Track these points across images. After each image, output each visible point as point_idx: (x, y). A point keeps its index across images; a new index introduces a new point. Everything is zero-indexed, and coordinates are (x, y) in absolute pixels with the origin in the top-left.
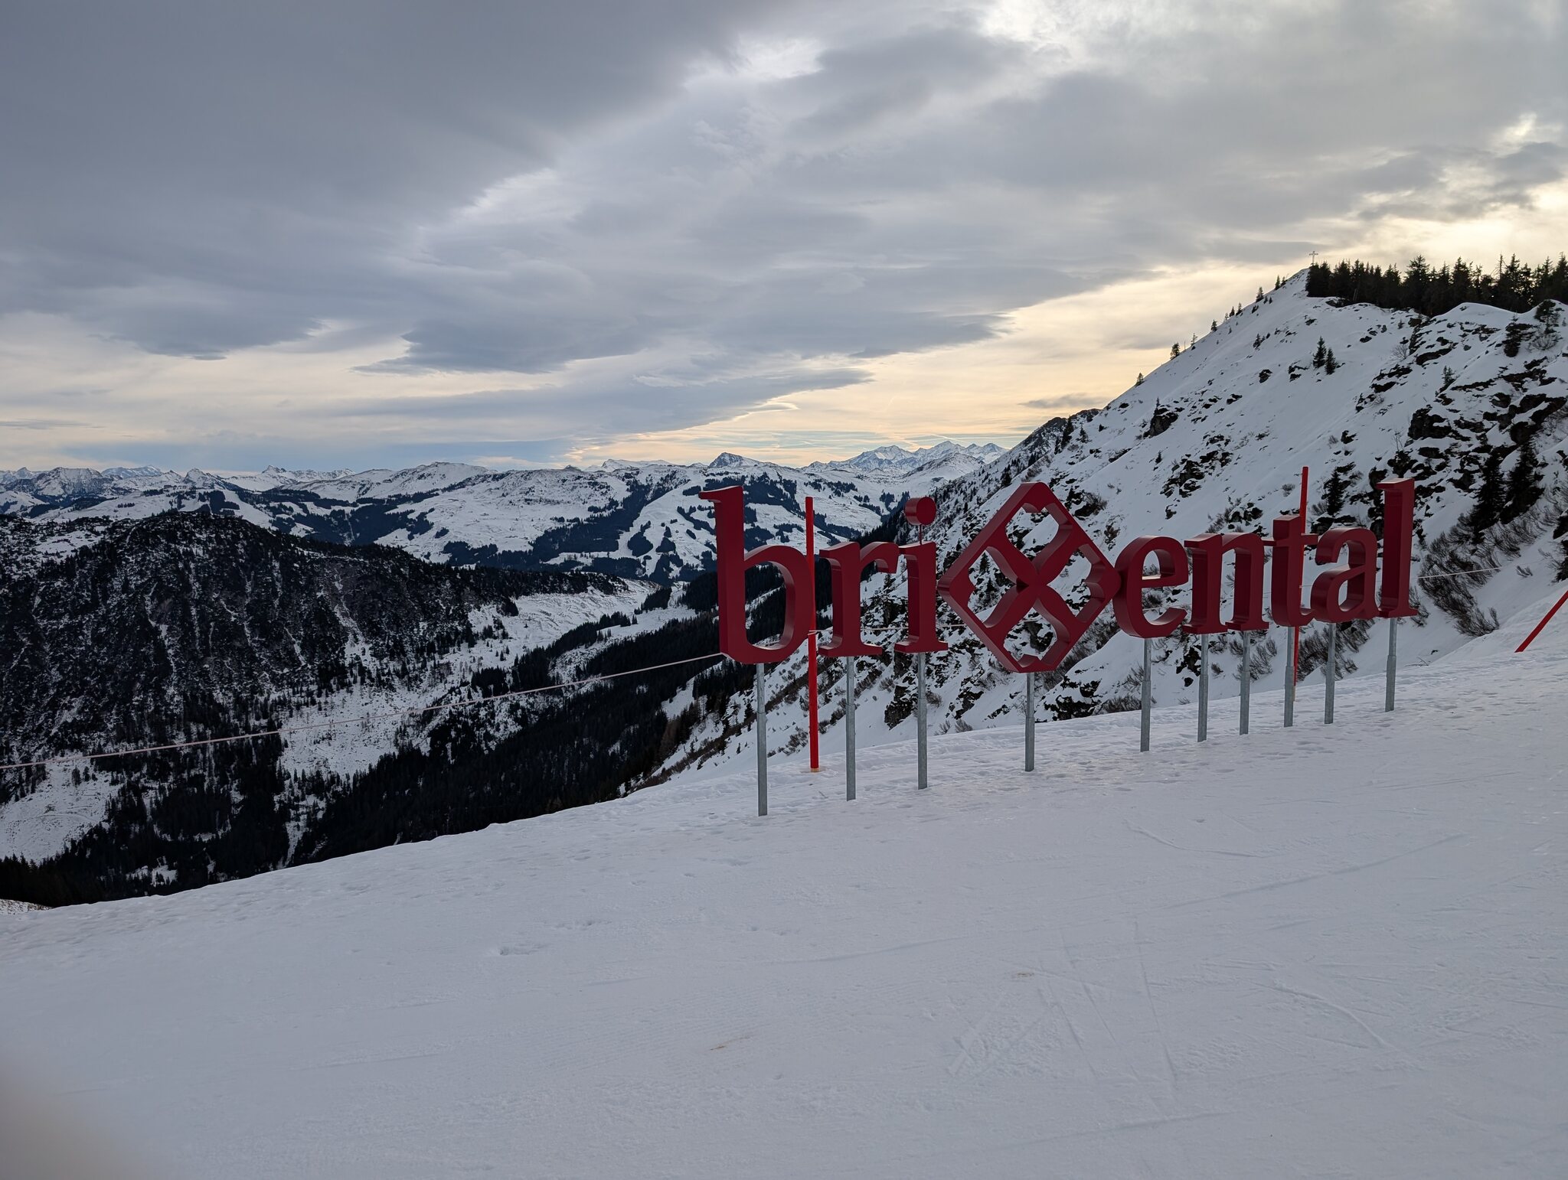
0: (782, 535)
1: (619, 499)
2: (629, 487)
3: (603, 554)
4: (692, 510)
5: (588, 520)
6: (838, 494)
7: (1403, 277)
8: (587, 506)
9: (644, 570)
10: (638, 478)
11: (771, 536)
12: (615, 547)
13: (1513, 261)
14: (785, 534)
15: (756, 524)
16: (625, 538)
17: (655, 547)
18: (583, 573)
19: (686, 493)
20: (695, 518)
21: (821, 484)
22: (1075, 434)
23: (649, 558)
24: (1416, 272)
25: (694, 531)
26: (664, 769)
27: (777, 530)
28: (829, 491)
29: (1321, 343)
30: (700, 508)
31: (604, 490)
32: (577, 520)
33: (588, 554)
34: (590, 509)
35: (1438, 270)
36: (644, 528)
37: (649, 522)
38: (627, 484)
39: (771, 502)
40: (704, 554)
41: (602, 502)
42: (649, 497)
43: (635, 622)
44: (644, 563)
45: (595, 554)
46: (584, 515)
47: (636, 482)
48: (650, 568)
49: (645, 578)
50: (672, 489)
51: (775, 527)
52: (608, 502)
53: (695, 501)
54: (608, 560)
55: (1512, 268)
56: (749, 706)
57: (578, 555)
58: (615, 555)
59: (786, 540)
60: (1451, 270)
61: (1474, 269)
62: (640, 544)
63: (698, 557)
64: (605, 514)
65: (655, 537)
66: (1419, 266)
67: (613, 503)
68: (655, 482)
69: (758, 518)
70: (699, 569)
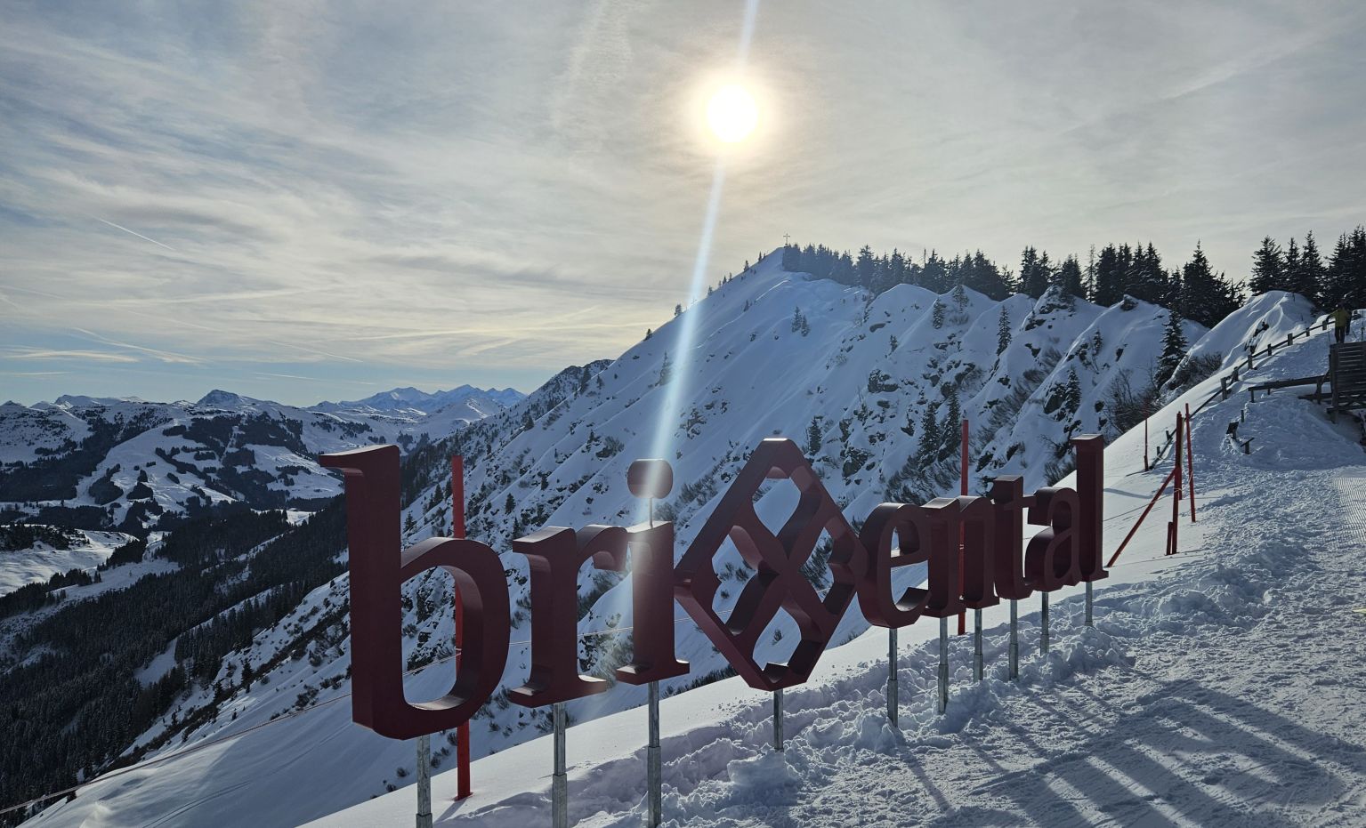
0: (286, 478)
1: (78, 439)
2: (91, 426)
3: (54, 503)
4: (175, 451)
5: (34, 463)
6: (351, 435)
7: (855, 261)
8: (34, 448)
9: (111, 520)
10: (103, 416)
11: (272, 479)
12: (73, 495)
13: (933, 255)
14: (290, 476)
15: (255, 466)
16: (84, 484)
17: (126, 494)
18: (27, 525)
19: (167, 433)
20: (178, 460)
21: (332, 424)
22: (593, 386)
23: (119, 506)
24: (864, 257)
25: (177, 475)
26: (137, 748)
27: (279, 473)
28: (340, 432)
29: (797, 311)
30: (185, 449)
31: (58, 430)
32: (19, 463)
33: (34, 504)
34: (38, 451)
35: (881, 258)
36: (110, 473)
37: (118, 466)
38: (89, 423)
39: (272, 443)
40: (189, 500)
41: (53, 443)
42: (119, 438)
43: (98, 579)
44: (112, 512)
45: (44, 503)
46: (29, 458)
47: (101, 420)
48: (119, 517)
49: (113, 529)
50: (148, 428)
51: (278, 469)
52: (62, 443)
53: (178, 441)
54: (63, 509)
55: (932, 260)
56: (247, 667)
57: (21, 505)
58: (71, 504)
59: (291, 483)
60: (890, 258)
61: (906, 259)
62: (106, 491)
63: (181, 504)
64: (58, 457)
65: (124, 482)
66: (867, 253)
67: (70, 444)
68: (126, 421)
69: (256, 460)
70: (184, 517)
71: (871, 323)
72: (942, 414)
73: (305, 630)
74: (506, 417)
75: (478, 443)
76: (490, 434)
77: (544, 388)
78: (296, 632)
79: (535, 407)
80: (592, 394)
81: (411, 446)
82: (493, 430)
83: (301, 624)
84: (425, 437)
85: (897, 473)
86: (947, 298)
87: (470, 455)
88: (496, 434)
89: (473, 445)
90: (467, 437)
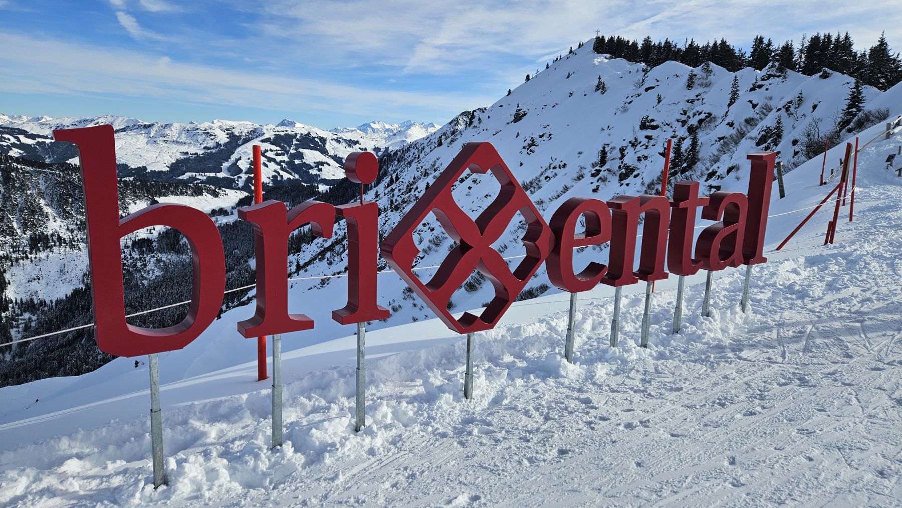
0: (318, 167)
1: (222, 142)
2: (228, 136)
3: (212, 175)
4: (266, 151)
5: (203, 154)
6: (350, 146)
7: (640, 46)
8: (203, 146)
9: (238, 184)
10: (233, 131)
11: (312, 168)
12: (220, 171)
13: (692, 42)
14: (320, 167)
15: (303, 161)
16: (226, 165)
17: (244, 171)
18: (200, 185)
19: (262, 141)
20: (268, 156)
21: (341, 140)
22: (476, 121)
23: (241, 178)
24: (646, 44)
25: (267, 163)
26: (248, 297)
27: (315, 165)
28: (344, 144)
29: (600, 78)
30: (271, 150)
31: (213, 137)
32: (196, 154)
33: (203, 174)
34: (205, 148)
35: (657, 44)
36: (237, 160)
37: (241, 157)
38: (227, 134)
39: (312, 149)
40: (274, 176)
41: (211, 144)
42: (240, 142)
43: (232, 213)
44: (238, 181)
45: (208, 174)
46: (201, 152)
47: (232, 133)
48: (241, 184)
49: (238, 189)
50: (254, 138)
51: (314, 163)
52: (215, 145)
53: (267, 146)
54: (216, 178)
55: (691, 45)
57: (197, 174)
58: (221, 175)
59: (320, 170)
60: (663, 44)
61: (674, 44)
62: (235, 169)
63: (269, 178)
64: (214, 151)
65: (244, 165)
66: (648, 41)
67: (218, 145)
68: (244, 134)
69: (304, 157)
70: (270, 185)
71: (646, 86)
72: (686, 145)
73: (326, 246)
74: (429, 139)
75: (414, 153)
76: (420, 148)
77: (450, 123)
78: (321, 247)
79: (445, 134)
80: (475, 127)
81: (380, 154)
82: (422, 146)
83: (324, 243)
84: (387, 149)
85: (653, 180)
86: (698, 70)
87: (409, 160)
88: (423, 149)
89: (411, 154)
90: (408, 150)
